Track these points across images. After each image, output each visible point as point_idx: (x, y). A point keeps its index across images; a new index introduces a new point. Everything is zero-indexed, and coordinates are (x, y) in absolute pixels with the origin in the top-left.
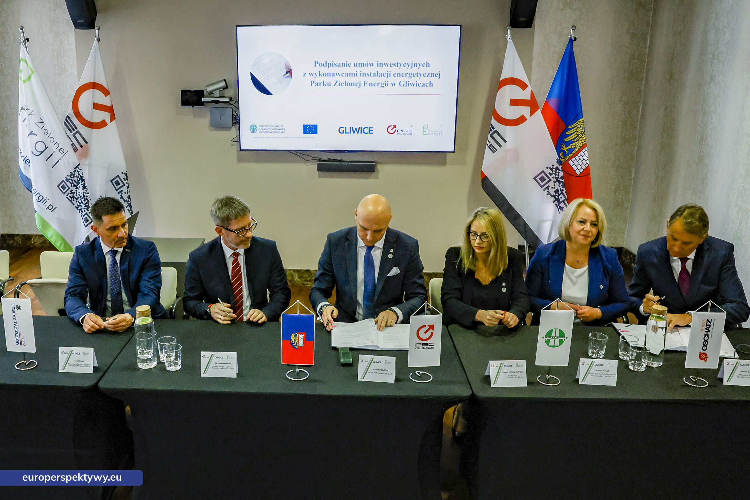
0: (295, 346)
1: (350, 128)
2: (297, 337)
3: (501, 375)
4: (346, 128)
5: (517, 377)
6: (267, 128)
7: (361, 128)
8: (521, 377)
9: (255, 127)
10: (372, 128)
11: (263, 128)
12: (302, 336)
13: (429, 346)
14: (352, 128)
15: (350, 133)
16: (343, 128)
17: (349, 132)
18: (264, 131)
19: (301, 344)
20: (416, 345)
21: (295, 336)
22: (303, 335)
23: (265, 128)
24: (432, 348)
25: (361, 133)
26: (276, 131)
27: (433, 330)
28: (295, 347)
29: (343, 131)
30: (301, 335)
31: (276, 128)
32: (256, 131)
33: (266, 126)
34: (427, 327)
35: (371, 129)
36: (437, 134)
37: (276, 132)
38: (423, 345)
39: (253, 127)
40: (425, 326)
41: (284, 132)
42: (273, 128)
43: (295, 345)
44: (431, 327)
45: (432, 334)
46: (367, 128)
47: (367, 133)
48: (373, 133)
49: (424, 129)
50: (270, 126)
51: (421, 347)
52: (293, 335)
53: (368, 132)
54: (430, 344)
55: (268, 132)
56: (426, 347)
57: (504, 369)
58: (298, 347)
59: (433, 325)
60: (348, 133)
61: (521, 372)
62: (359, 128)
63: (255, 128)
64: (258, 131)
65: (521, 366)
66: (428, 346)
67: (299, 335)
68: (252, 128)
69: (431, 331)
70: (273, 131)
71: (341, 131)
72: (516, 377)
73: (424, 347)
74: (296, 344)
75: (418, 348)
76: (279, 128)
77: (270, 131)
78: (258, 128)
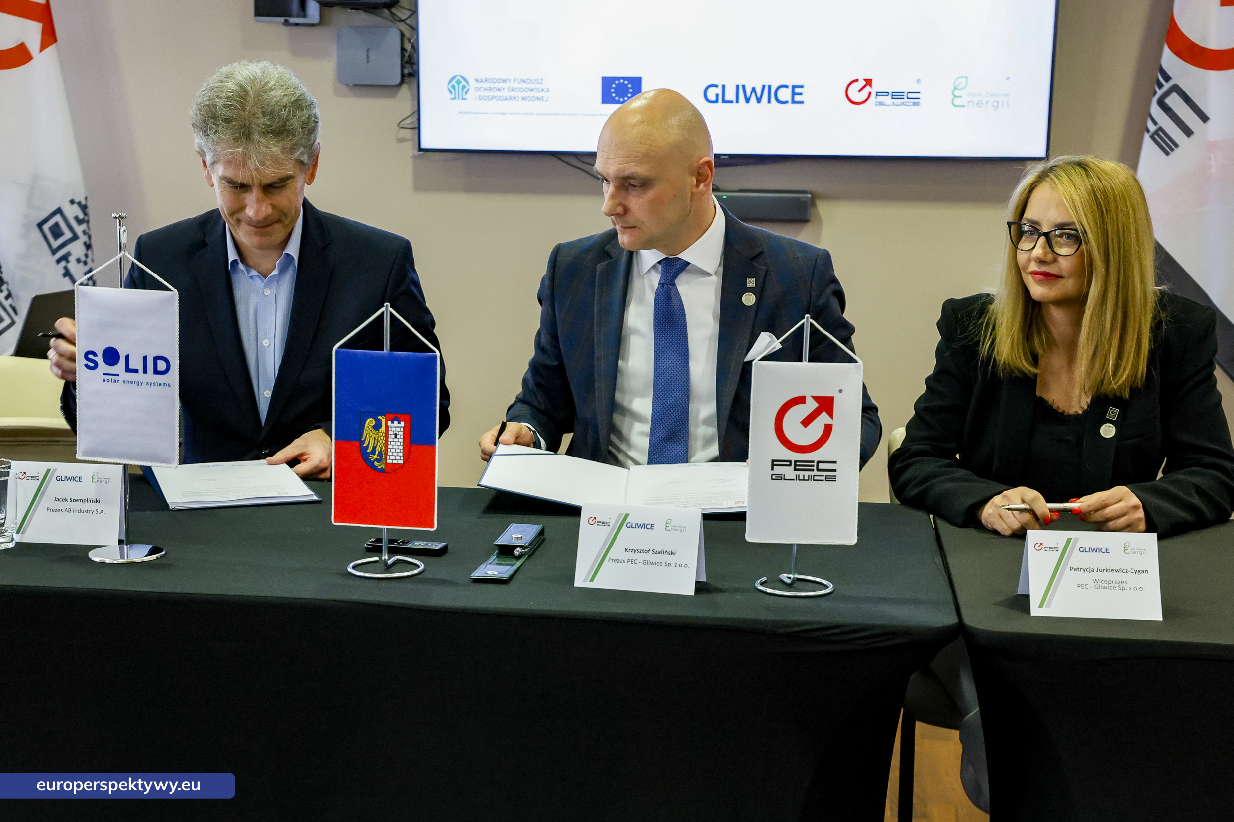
0: (376, 460)
1: (738, 86)
2: (383, 429)
3: (1068, 579)
4: (724, 86)
5: (1127, 587)
6: (497, 85)
7: (770, 86)
8: (1141, 589)
9: (464, 82)
10: (802, 86)
11: (486, 85)
12: (397, 428)
13: (818, 470)
14: (744, 86)
15: (737, 102)
16: (716, 86)
17: (734, 99)
18: (491, 94)
19: (395, 455)
20: (773, 466)
21: (377, 427)
22: (402, 424)
23: (492, 85)
24: (828, 479)
25: (769, 102)
26: (524, 94)
27: (831, 415)
28: (376, 464)
29: (717, 95)
30: (396, 423)
31: (524, 85)
32: (467, 92)
33: (495, 80)
34: (812, 405)
35: (797, 90)
36: (995, 104)
37: (524, 99)
38: (797, 466)
39: (459, 82)
40: (801, 400)
41: (545, 99)
42: (516, 85)
43: (375, 457)
44: (826, 404)
45: (828, 429)
46: (786, 86)
47: (786, 102)
48: (802, 103)
49: (955, 88)
50: (504, 81)
51: (789, 472)
52: (370, 422)
53: (789, 99)
54: (821, 466)
55: (500, 99)
56: (807, 474)
57: (1076, 559)
58: (386, 464)
59: (831, 400)
60: (731, 102)
61: (1139, 572)
62: (764, 86)
63: (464, 87)
64: (472, 94)
65: (1142, 552)
66: (815, 473)
67: (389, 423)
68: (453, 87)
69: (824, 418)
70: (513, 94)
71: (712, 97)
72: (1123, 589)
73: (801, 474)
74: (380, 454)
75: (780, 477)
76: (531, 86)
77: (505, 94)
78: (473, 85)
